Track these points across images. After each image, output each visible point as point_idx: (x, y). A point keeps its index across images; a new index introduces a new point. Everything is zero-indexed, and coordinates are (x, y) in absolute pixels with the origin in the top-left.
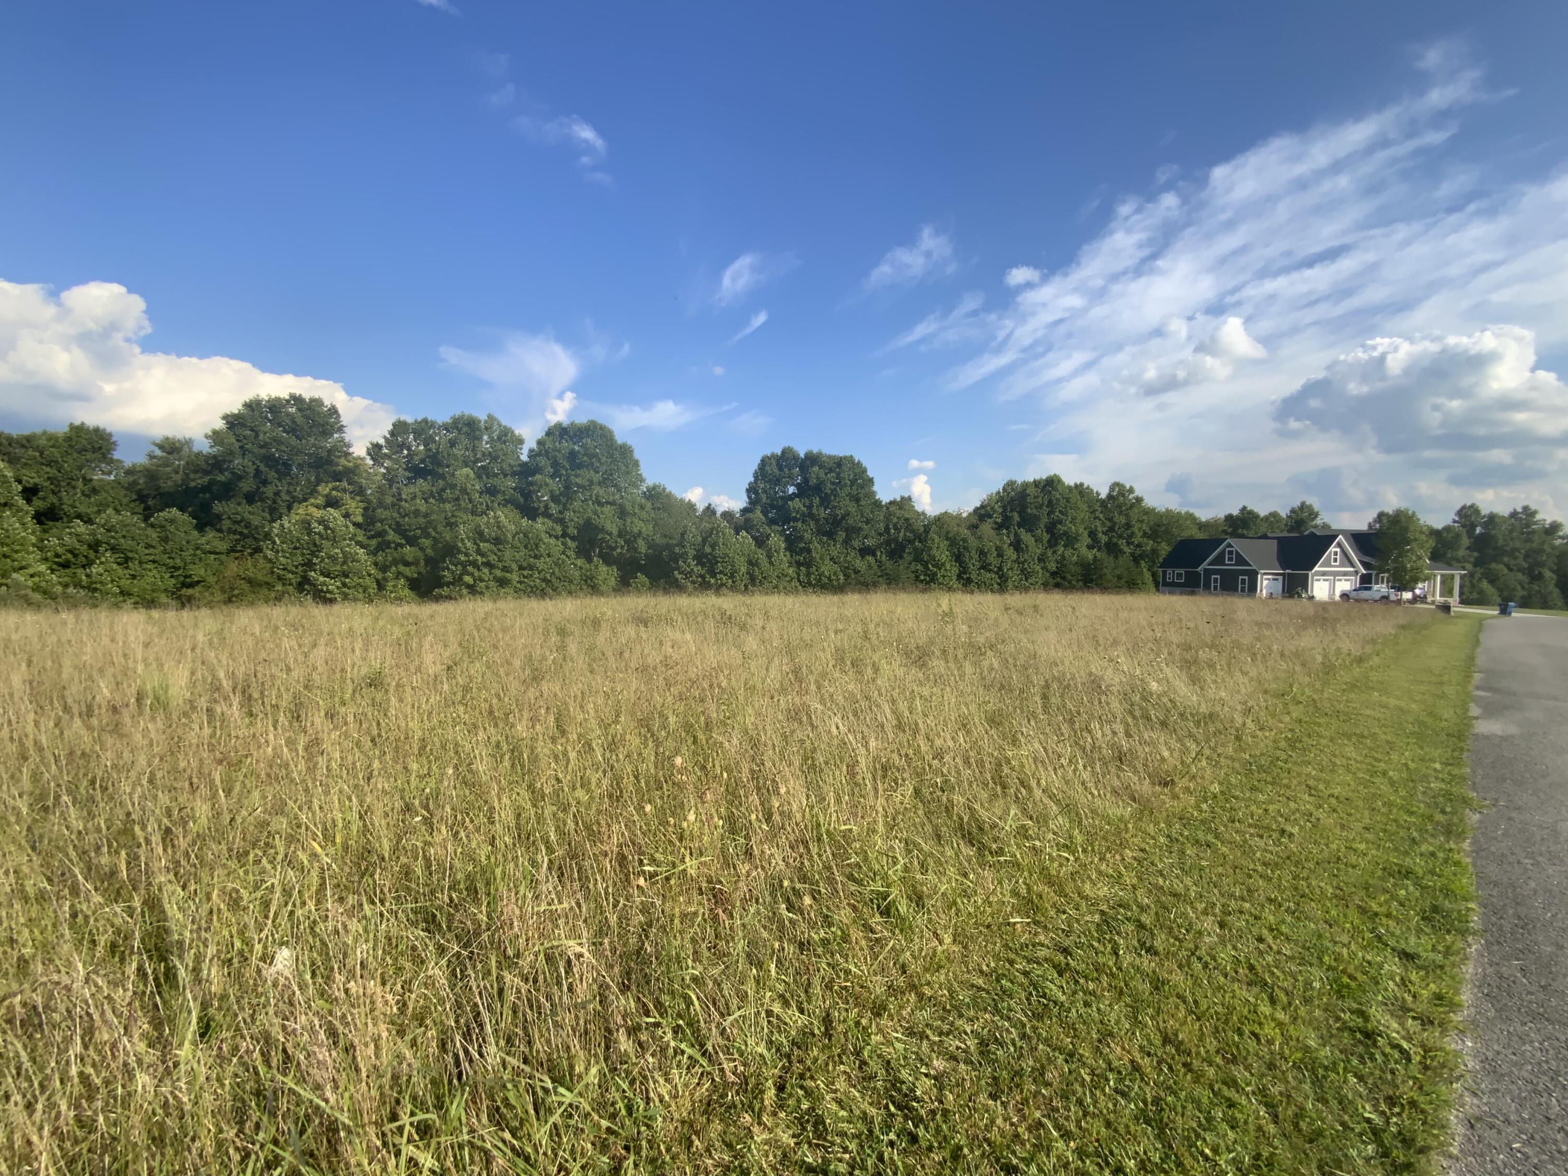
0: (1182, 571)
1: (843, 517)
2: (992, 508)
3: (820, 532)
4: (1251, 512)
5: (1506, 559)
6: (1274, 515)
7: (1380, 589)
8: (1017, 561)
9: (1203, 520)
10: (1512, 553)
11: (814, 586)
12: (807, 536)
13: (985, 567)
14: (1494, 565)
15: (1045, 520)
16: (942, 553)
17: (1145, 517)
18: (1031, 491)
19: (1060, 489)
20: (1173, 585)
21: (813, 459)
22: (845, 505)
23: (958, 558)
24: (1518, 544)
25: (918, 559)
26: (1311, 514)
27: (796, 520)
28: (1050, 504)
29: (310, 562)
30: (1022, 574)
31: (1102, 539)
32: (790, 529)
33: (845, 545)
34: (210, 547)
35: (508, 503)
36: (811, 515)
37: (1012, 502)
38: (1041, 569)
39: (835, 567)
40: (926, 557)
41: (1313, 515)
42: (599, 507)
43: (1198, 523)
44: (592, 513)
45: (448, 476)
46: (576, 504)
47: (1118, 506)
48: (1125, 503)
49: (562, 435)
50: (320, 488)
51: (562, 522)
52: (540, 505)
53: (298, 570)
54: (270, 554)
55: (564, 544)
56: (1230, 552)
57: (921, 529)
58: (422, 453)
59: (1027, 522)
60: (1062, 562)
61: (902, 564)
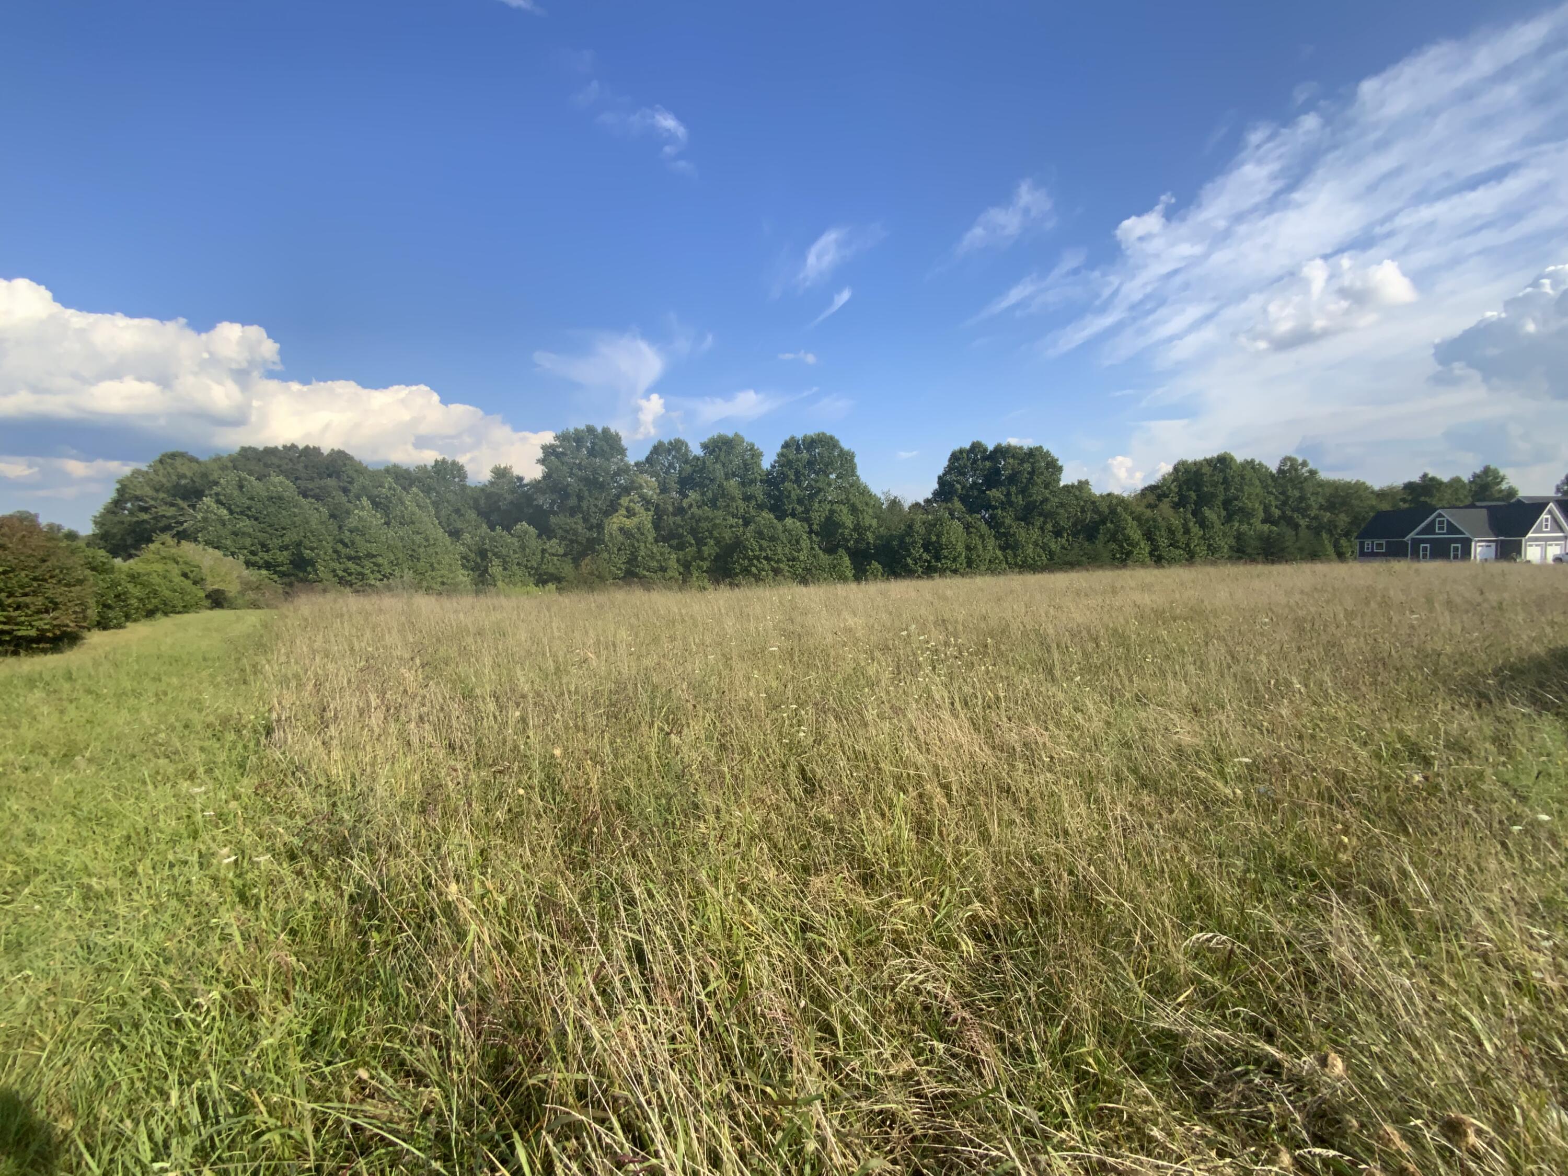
0: (1383, 542)
1: (1042, 503)
2: (1169, 488)
3: (1018, 519)
4: (1433, 479)
6: (1457, 481)
8: (1203, 537)
9: (1377, 488)
11: (1021, 567)
12: (1008, 521)
13: (1173, 544)
15: (1221, 498)
16: (1135, 533)
17: (1320, 490)
18: (1206, 470)
19: (1234, 468)
20: (1374, 554)
21: (1001, 452)
22: (1038, 492)
23: (1149, 536)
25: (1113, 538)
27: (996, 508)
28: (1225, 481)
29: (632, 560)
30: (1209, 549)
31: (1277, 513)
32: (991, 516)
33: (1042, 528)
34: (553, 551)
35: (760, 507)
36: (1011, 504)
37: (1187, 482)
38: (1224, 544)
39: (1038, 549)
40: (1120, 537)
41: (1498, 479)
42: (835, 507)
43: (1373, 492)
44: (832, 512)
45: (716, 487)
46: (816, 505)
47: (1291, 480)
48: (1298, 477)
49: (798, 446)
50: (622, 501)
51: (808, 520)
52: (788, 507)
53: (623, 567)
54: (605, 555)
55: (810, 539)
56: (1441, 522)
57: (1107, 511)
58: (688, 469)
59: (1204, 500)
60: (1239, 537)
61: (1099, 544)
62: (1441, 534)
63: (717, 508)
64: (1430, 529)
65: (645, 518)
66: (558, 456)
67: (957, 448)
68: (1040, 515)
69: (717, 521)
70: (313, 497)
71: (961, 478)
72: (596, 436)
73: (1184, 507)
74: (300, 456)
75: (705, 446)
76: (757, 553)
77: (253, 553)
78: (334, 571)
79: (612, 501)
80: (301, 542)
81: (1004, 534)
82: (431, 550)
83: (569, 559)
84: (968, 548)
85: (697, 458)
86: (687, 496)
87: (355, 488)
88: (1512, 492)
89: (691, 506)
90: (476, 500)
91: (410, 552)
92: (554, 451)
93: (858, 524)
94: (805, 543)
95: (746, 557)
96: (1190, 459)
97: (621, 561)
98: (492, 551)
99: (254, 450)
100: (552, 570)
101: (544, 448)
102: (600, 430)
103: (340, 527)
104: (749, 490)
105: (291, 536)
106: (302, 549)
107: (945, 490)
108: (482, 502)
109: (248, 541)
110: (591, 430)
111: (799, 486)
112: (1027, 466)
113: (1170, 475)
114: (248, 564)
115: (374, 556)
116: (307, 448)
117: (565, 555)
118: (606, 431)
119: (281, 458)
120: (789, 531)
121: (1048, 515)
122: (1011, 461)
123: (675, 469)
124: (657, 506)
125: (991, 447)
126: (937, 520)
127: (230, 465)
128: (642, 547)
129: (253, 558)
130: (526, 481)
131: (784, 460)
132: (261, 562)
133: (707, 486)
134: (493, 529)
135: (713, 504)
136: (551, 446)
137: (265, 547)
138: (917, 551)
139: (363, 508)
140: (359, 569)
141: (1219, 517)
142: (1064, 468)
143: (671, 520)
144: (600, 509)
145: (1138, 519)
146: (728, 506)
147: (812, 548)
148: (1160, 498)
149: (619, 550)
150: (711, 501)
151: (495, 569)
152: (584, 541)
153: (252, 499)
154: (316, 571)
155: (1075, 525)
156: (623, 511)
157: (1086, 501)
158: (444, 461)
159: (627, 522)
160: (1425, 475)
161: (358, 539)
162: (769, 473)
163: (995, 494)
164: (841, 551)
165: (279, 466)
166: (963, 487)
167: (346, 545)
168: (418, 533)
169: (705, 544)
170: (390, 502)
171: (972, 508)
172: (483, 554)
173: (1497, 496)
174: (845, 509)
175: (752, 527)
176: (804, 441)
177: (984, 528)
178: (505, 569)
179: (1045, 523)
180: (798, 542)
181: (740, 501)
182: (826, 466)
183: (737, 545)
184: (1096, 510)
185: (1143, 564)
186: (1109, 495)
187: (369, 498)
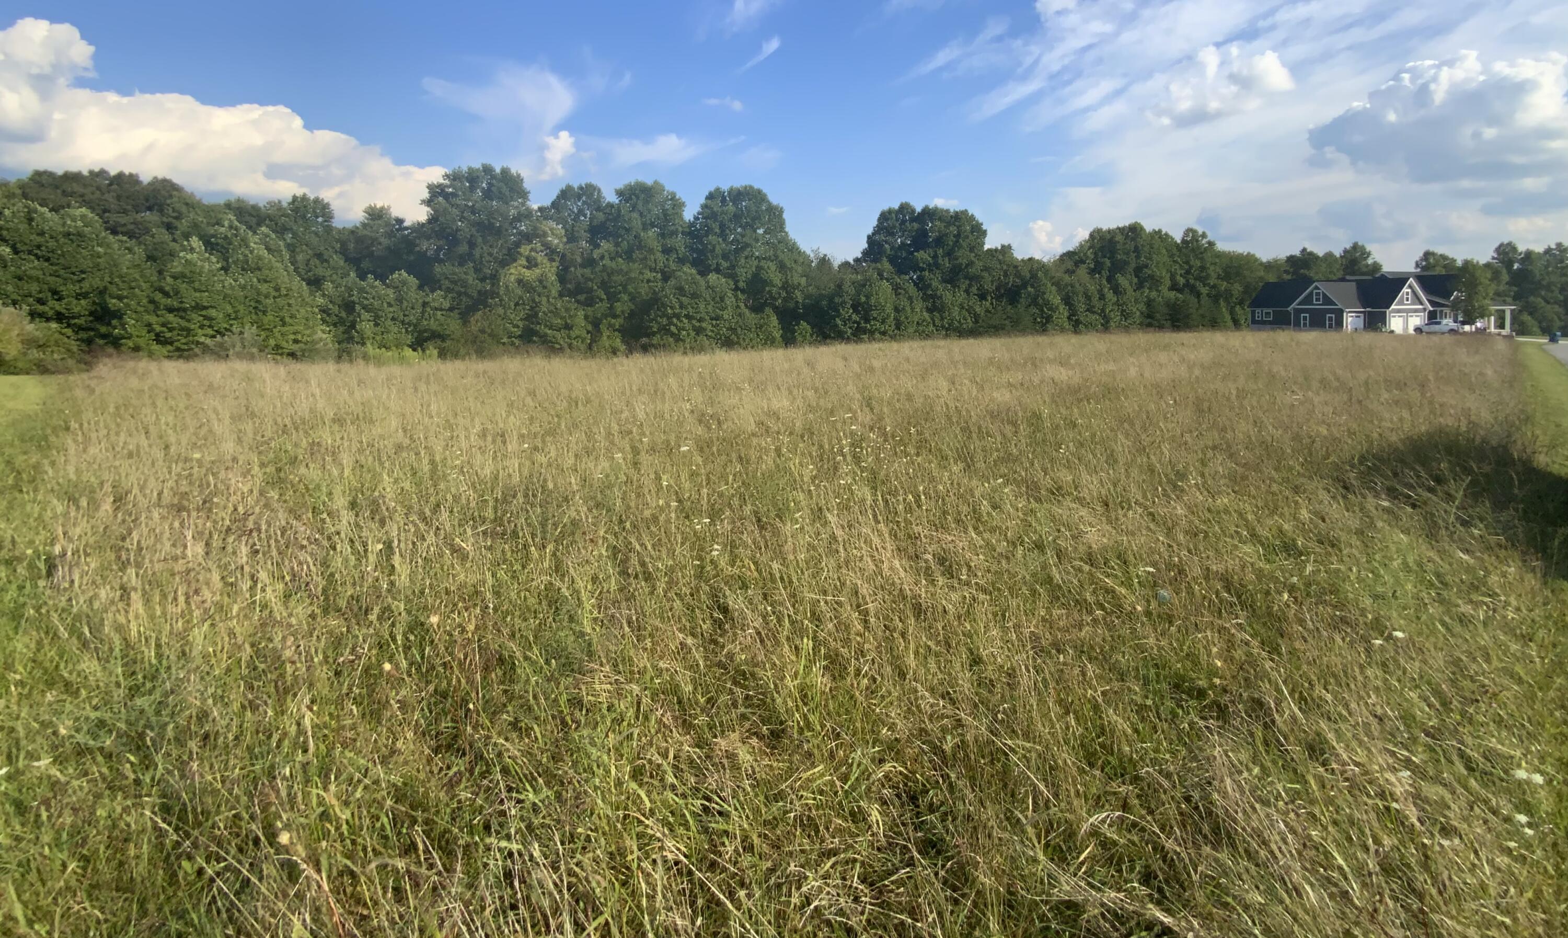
0: (1270, 310)
1: (967, 266)
2: (1085, 254)
3: (945, 281)
4: (1311, 254)
5: (1543, 293)
6: (1329, 255)
7: (1448, 323)
8: (1117, 303)
9: (1264, 260)
10: (1548, 288)
12: (935, 284)
13: (1090, 310)
14: (1532, 299)
15: (1133, 265)
16: (1054, 298)
17: (1218, 260)
18: (1119, 238)
19: (1144, 237)
20: (1263, 323)
21: (929, 214)
22: (963, 256)
23: (1067, 301)
24: (1554, 278)
25: (1034, 302)
26: (1363, 254)
27: (923, 270)
28: (1136, 250)
29: (532, 316)
30: (1122, 315)
31: (1181, 281)
32: (918, 277)
33: (967, 291)
34: (436, 305)
35: (681, 261)
36: (937, 265)
37: (1102, 249)
38: (1137, 310)
39: (964, 311)
40: (1041, 302)
41: (1366, 254)
42: (763, 263)
43: (1262, 264)
44: (759, 268)
45: (631, 237)
46: (743, 261)
47: (1193, 250)
48: (1199, 247)
49: (724, 199)
50: (522, 250)
51: (733, 277)
52: (713, 263)
53: (521, 324)
54: (501, 311)
55: (736, 296)
56: (1318, 294)
57: (1028, 275)
58: (601, 216)
59: (1118, 267)
60: (1149, 303)
61: (1021, 308)
62: (1317, 305)
63: (634, 261)
64: (1308, 300)
65: (549, 270)
66: (446, 196)
67: (886, 208)
68: (966, 278)
69: (633, 275)
70: (124, 234)
71: (890, 239)
72: (493, 177)
73: (1099, 273)
74: (110, 185)
75: (620, 193)
76: (677, 311)
77: (41, 302)
78: (149, 325)
79: (509, 249)
80: (106, 288)
81: (932, 297)
82: (281, 302)
83: (455, 314)
84: (896, 309)
85: (610, 205)
86: (597, 246)
87: (184, 225)
88: (1376, 267)
89: (602, 258)
90: (343, 244)
91: (253, 304)
92: (443, 190)
93: (787, 282)
94: (730, 300)
95: (665, 315)
96: (1105, 228)
97: (518, 316)
98: (360, 303)
99: (50, 174)
100: (433, 325)
101: (431, 187)
102: (498, 170)
103: (160, 272)
104: (669, 242)
105: (93, 282)
106: (107, 297)
107: (874, 249)
108: (351, 246)
109: (34, 287)
110: (487, 170)
111: (724, 240)
112: (954, 230)
113: (1086, 242)
114: (33, 315)
115: (206, 308)
116: (120, 175)
117: (451, 309)
118: (505, 172)
119: (85, 186)
120: (713, 288)
121: (973, 279)
122: (938, 223)
123: (585, 216)
124: (564, 256)
125: (919, 209)
126: (866, 280)
127: (18, 192)
128: (544, 299)
129: (41, 308)
130: (406, 224)
131: (708, 212)
132: (51, 313)
133: (621, 236)
134: (362, 277)
135: (628, 256)
136: (440, 186)
137: (57, 295)
138: (847, 312)
139: (192, 250)
140: (184, 323)
141: (1131, 284)
142: (989, 232)
143: (580, 271)
144: (495, 258)
145: (1057, 284)
146: (646, 258)
147: (738, 307)
148: (1077, 263)
149: (517, 304)
150: (626, 253)
151: (366, 326)
152: (475, 295)
153: (42, 234)
154: (123, 326)
155: (998, 289)
156: (523, 262)
157: (1008, 265)
158: (304, 198)
159: (527, 273)
160: (1304, 250)
161: (183, 287)
162: (691, 225)
163: (923, 256)
164: (768, 310)
165: (82, 196)
166: (892, 248)
167: (166, 294)
168: (266, 281)
169: (618, 300)
170: (230, 244)
171: (901, 270)
172: (349, 307)
173: (1365, 270)
174: (773, 266)
175: (672, 282)
176: (729, 193)
177: (912, 290)
178: (376, 325)
179: (970, 286)
180: (722, 299)
181: (659, 255)
182: (754, 219)
183: (655, 302)
184: (1018, 275)
185: (1062, 330)
186: (1030, 259)
187: (201, 238)
